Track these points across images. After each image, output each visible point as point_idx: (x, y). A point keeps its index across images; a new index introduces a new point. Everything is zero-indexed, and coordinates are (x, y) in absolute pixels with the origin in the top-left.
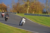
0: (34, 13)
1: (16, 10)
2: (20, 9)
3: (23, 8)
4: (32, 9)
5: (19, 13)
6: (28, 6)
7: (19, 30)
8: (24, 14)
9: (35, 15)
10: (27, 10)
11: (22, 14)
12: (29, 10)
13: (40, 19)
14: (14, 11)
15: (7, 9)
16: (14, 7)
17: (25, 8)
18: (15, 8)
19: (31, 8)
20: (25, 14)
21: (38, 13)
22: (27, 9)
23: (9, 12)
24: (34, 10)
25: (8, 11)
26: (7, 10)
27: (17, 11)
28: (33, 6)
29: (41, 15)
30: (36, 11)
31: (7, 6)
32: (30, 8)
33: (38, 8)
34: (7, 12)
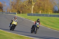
0: (42, 12)
1: (16, 9)
2: (21, 7)
3: (25, 6)
4: (39, 6)
5: (20, 13)
6: (32, 3)
7: (21, 37)
8: (27, 14)
9: (43, 15)
10: (31, 9)
11: (24, 14)
12: (33, 9)
13: (50, 21)
14: (13, 10)
15: (2, 7)
16: (12, 5)
17: (28, 6)
18: (14, 6)
19: (37, 6)
20: (29, 15)
21: (46, 12)
22: (31, 7)
23: (6, 12)
24: (41, 8)
25: (4, 10)
26: (2, 10)
27: (17, 11)
28: (40, 3)
29: (51, 16)
30: (43, 10)
31: (3, 4)
32: (35, 5)
33: (46, 5)
34: (2, 11)
